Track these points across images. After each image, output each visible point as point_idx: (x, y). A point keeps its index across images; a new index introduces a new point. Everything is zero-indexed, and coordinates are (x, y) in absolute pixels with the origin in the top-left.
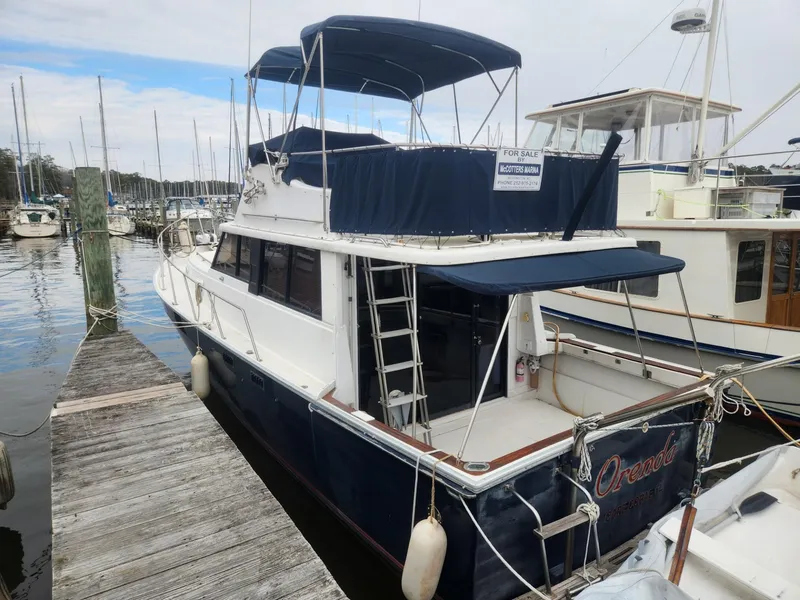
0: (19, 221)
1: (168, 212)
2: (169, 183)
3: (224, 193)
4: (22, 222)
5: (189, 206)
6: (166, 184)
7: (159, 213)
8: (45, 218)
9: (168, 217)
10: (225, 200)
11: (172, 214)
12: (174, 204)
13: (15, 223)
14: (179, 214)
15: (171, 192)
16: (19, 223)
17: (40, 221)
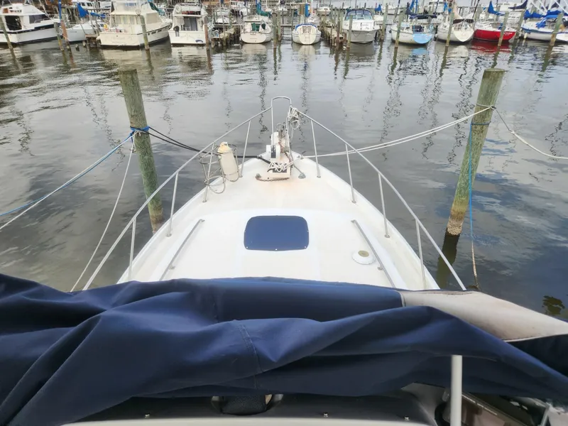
0: (245, 30)
4: (247, 30)
13: (243, 31)
14: (351, 26)
16: (245, 32)
17: (258, 30)
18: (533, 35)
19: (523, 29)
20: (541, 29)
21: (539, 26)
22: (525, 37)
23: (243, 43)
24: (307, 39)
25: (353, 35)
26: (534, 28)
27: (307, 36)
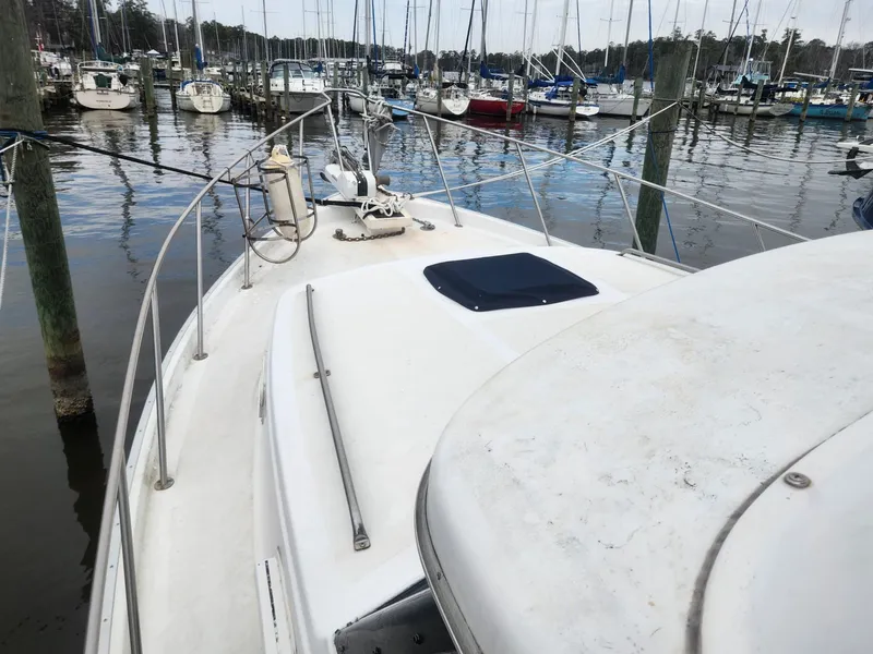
0: (82, 85)
1: (272, 81)
2: (278, 40)
3: (343, 57)
4: (86, 87)
5: (298, 74)
6: (274, 42)
7: (261, 82)
8: (116, 84)
9: (272, 89)
10: (342, 65)
11: (278, 84)
12: (281, 70)
13: (78, 87)
14: (286, 85)
15: (280, 52)
16: (83, 89)
17: (110, 87)
18: (545, 109)
19: (530, 101)
20: (553, 101)
21: (548, 96)
22: (535, 111)
23: (82, 109)
24: (207, 104)
25: (292, 101)
26: (544, 99)
27: (207, 98)
